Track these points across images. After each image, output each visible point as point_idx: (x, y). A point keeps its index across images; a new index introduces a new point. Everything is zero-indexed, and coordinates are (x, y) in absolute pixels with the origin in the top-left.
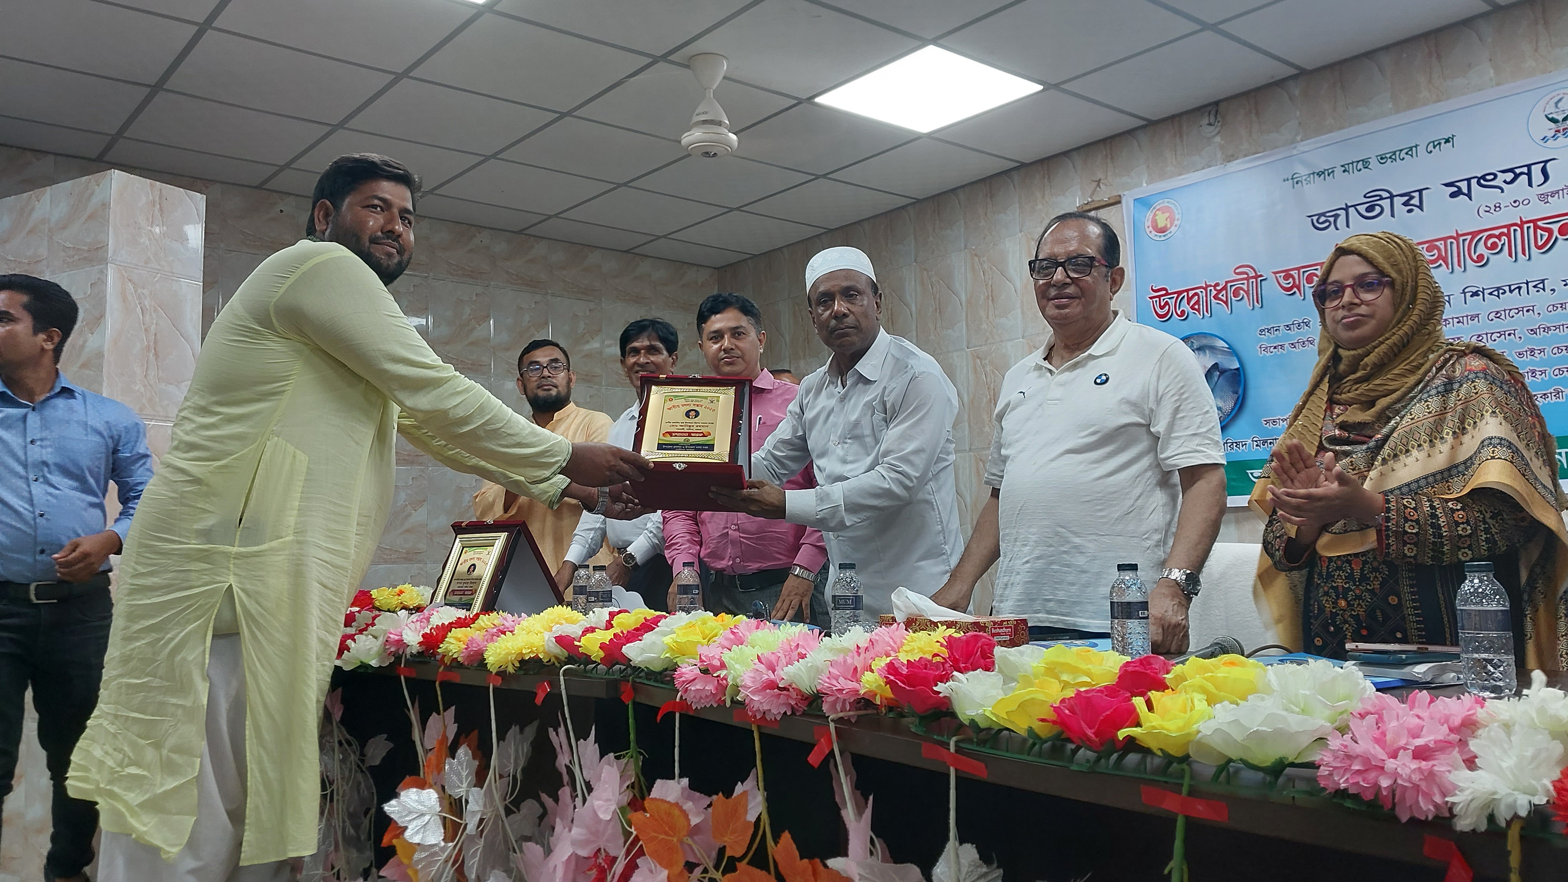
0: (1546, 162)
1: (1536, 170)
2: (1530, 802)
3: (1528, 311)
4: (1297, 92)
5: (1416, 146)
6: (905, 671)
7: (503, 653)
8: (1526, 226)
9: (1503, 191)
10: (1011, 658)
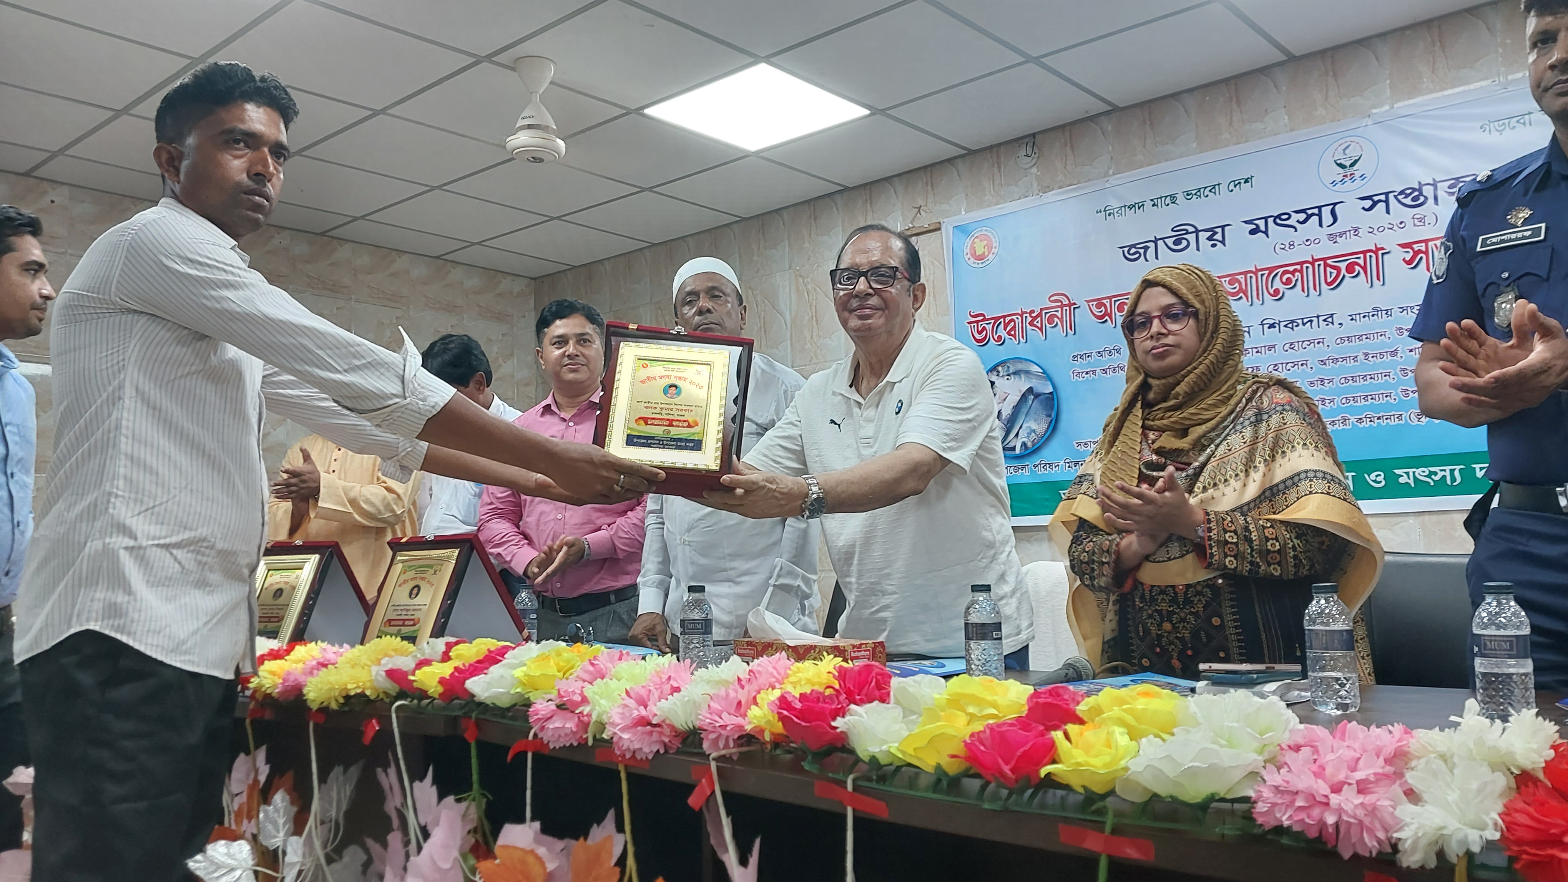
0: (1335, 204)
1: (1326, 212)
2: (1481, 837)
3: (1318, 343)
4: (1110, 128)
5: (1219, 185)
6: (798, 705)
7: (325, 688)
8: (1317, 263)
9: (1296, 231)
10: (911, 690)
